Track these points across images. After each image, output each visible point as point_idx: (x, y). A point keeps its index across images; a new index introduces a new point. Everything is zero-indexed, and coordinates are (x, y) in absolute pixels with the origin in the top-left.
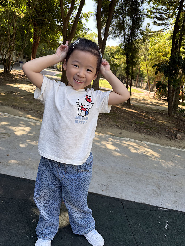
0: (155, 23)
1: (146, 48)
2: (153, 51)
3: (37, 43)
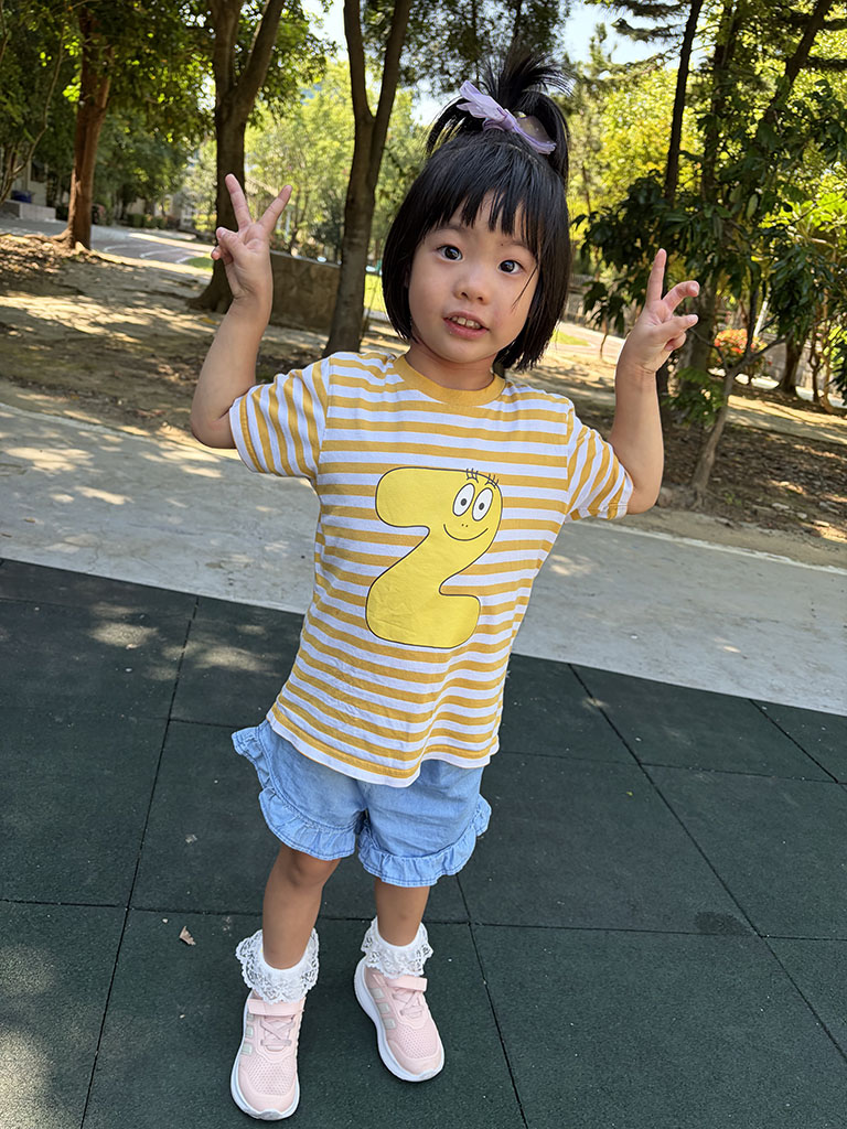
0: (622, 27)
1: (588, 141)
3: (96, 110)
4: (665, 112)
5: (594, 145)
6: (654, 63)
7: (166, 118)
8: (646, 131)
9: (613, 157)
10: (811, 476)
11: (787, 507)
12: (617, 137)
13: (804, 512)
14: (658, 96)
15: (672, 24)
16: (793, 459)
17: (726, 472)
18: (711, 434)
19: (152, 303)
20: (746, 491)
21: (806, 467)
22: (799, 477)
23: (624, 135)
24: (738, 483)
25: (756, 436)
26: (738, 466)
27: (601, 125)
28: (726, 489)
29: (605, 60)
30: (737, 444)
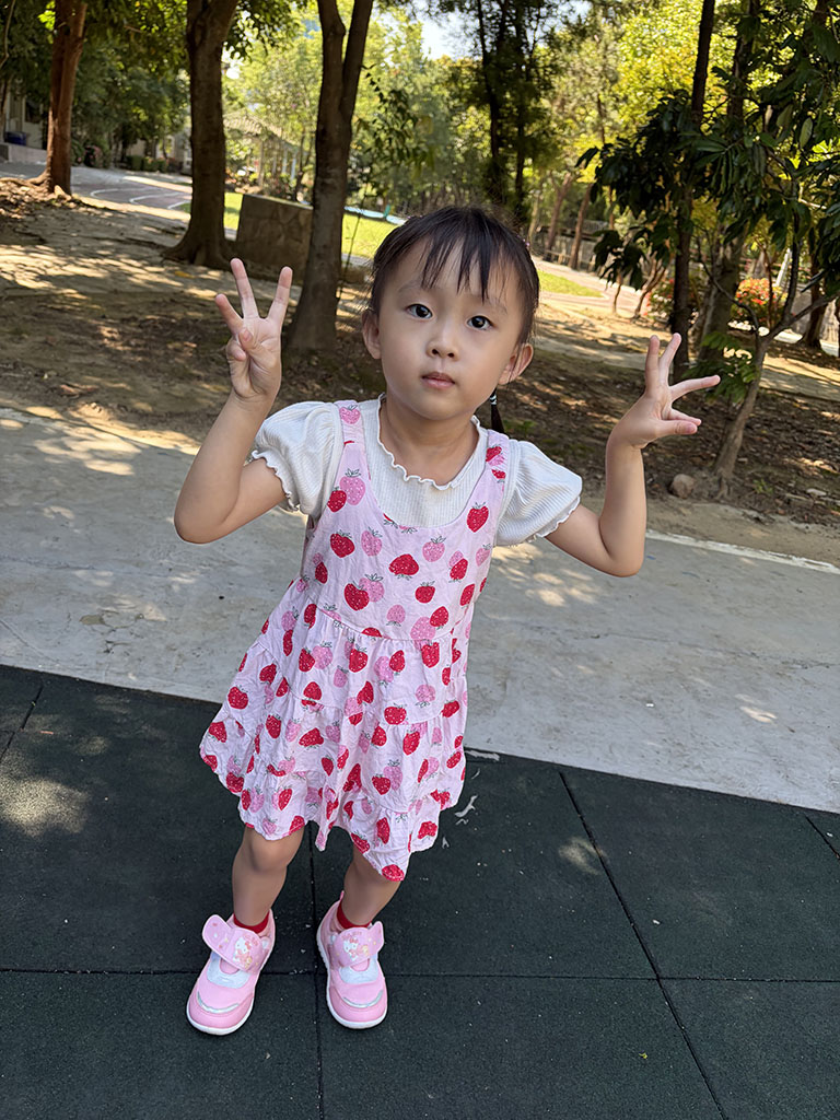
1: (604, 71)
2: (641, 86)
3: (74, 40)
4: (687, 39)
5: (610, 76)
7: (149, 47)
8: (667, 60)
9: (631, 89)
11: (823, 494)
12: (636, 66)
14: (681, 22)
17: (754, 450)
18: (739, 411)
19: (118, 251)
20: (776, 473)
23: (644, 65)
24: (766, 463)
25: (782, 402)
26: (765, 440)
27: (618, 53)
28: (753, 471)
30: (762, 413)
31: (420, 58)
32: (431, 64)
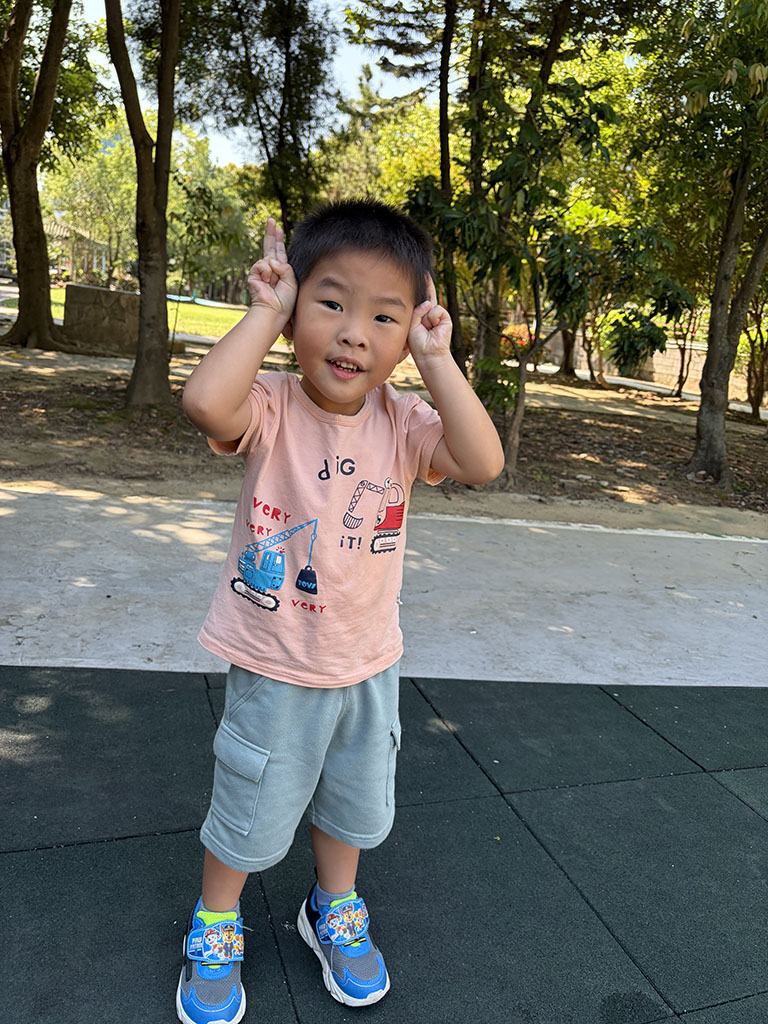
0: (385, 64)
1: (368, 168)
2: (400, 179)
5: (374, 171)
6: (418, 96)
8: (418, 157)
9: (392, 182)
10: (604, 446)
11: (589, 477)
12: (393, 164)
13: (605, 480)
14: (424, 127)
15: (429, 60)
16: (586, 433)
17: (531, 452)
20: (551, 466)
21: (598, 439)
22: (594, 448)
23: (400, 162)
24: (542, 460)
25: (550, 415)
26: (539, 444)
27: (378, 154)
28: (532, 467)
29: (374, 95)
30: (535, 424)
31: (209, 166)
32: (220, 171)
